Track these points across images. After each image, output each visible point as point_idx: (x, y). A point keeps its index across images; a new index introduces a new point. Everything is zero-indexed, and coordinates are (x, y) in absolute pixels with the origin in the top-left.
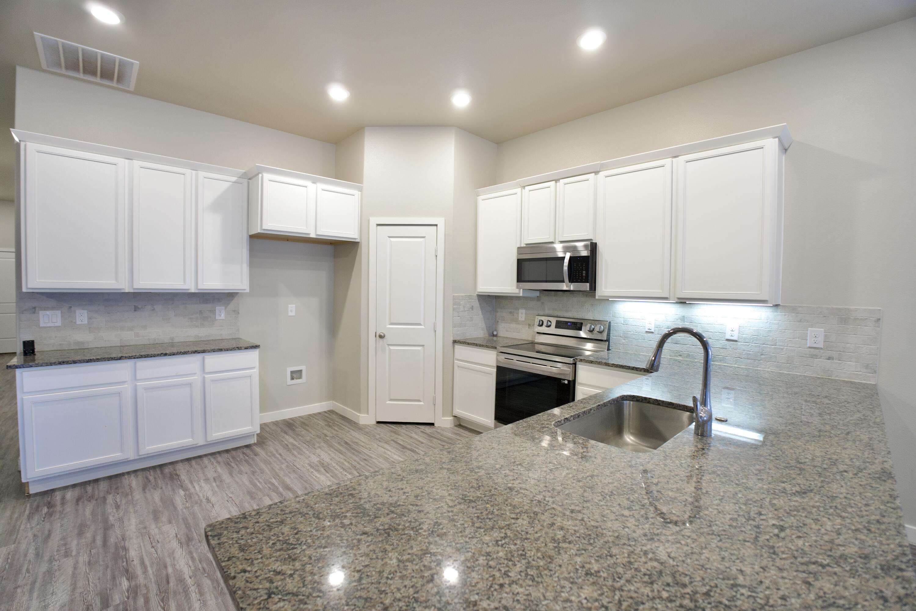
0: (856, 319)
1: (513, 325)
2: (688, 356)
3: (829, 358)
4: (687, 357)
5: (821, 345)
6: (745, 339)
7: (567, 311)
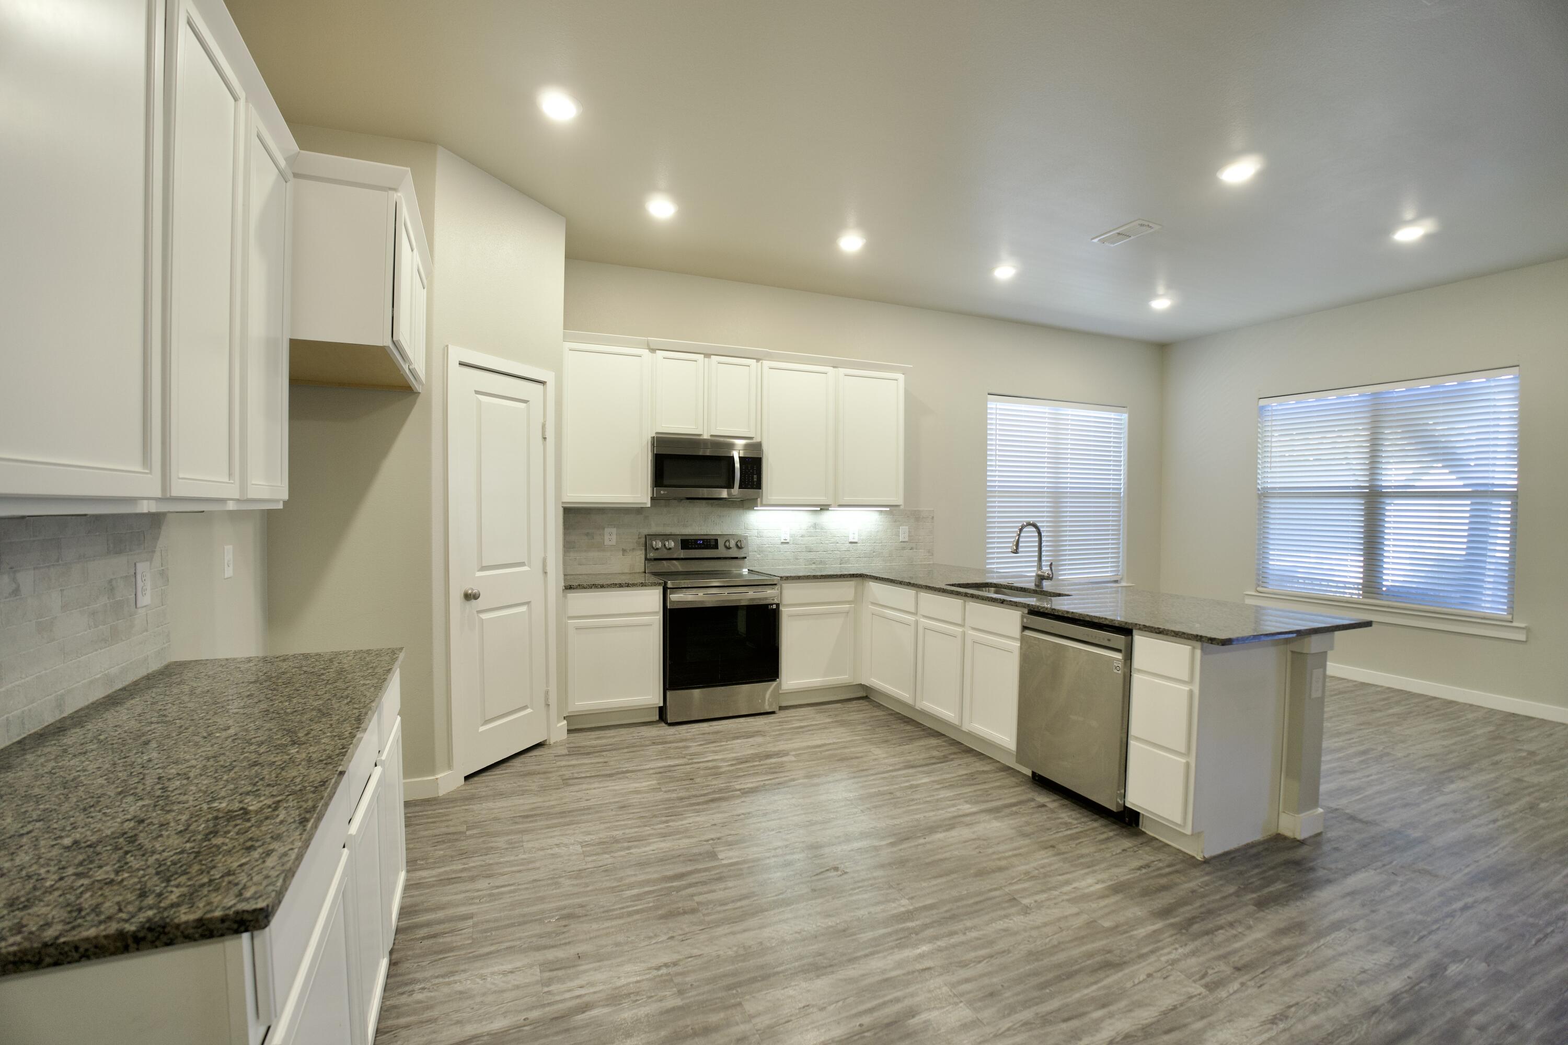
0: (923, 518)
1: (594, 554)
2: (821, 562)
3: (912, 549)
4: (819, 564)
5: (906, 539)
6: (862, 540)
7: (685, 526)
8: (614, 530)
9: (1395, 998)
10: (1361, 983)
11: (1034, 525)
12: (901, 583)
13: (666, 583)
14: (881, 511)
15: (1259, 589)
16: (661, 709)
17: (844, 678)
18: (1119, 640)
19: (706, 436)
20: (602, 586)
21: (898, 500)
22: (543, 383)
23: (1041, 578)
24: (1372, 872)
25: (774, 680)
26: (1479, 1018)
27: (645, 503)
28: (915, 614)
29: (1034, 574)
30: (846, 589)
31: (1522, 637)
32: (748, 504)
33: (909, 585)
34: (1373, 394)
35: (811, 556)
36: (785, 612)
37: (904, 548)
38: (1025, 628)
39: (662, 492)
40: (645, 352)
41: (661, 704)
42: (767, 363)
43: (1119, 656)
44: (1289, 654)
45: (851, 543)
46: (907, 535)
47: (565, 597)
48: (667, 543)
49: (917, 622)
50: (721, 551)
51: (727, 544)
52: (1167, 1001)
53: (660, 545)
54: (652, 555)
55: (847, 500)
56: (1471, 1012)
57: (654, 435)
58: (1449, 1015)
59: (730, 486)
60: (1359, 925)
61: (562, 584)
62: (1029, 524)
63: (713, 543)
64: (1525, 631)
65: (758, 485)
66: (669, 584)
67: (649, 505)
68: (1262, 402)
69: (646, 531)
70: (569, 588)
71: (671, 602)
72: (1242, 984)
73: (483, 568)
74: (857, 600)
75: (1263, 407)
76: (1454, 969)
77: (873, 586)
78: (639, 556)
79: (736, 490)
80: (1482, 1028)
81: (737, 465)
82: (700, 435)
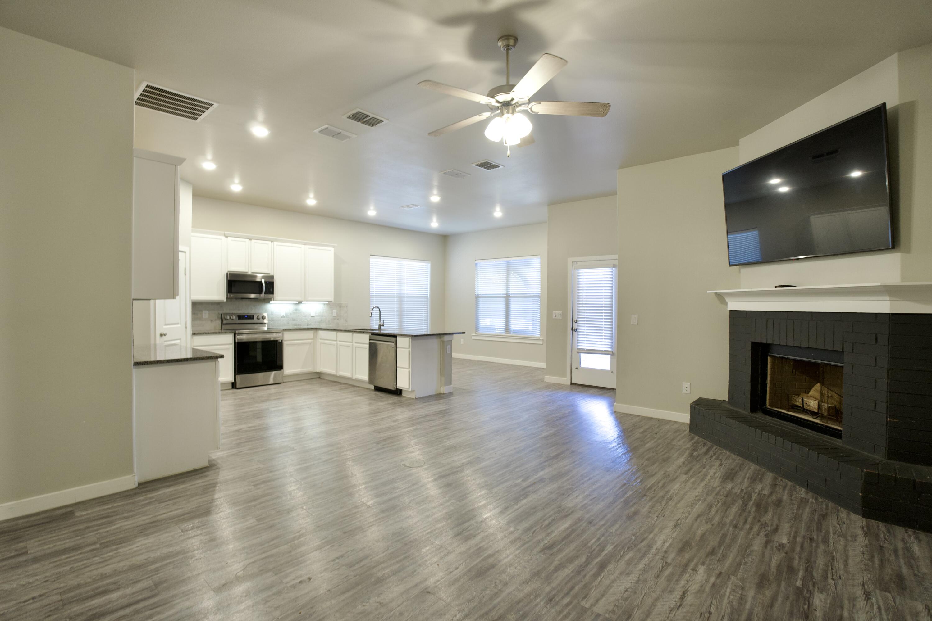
8: (207, 312)
11: (378, 308)
12: (331, 330)
13: (235, 332)
14: (325, 304)
15: (477, 333)
16: (233, 383)
17: (309, 369)
18: (393, 339)
19: (249, 273)
20: (208, 333)
21: (332, 299)
22: (185, 252)
23: (380, 326)
25: (281, 370)
27: (224, 300)
28: (337, 341)
29: (378, 324)
30: (310, 334)
32: (268, 301)
33: (334, 330)
34: (507, 261)
35: (295, 322)
36: (285, 343)
37: (334, 319)
38: (370, 340)
39: (231, 296)
40: (223, 238)
41: (233, 381)
42: (275, 243)
43: (393, 344)
44: (441, 341)
45: (312, 317)
46: (336, 313)
47: (192, 338)
48: (232, 317)
49: (337, 344)
50: (255, 320)
51: (258, 317)
53: (228, 318)
54: (225, 322)
55: (310, 299)
57: (227, 272)
59: (260, 292)
61: (191, 333)
62: (376, 307)
63: (252, 317)
65: (272, 293)
66: (237, 332)
67: (225, 301)
68: (477, 262)
69: (221, 312)
70: (194, 334)
71: (238, 339)
73: (166, 325)
74: (314, 338)
75: (476, 264)
77: (321, 332)
78: (219, 322)
79: (263, 295)
81: (264, 284)
82: (247, 272)
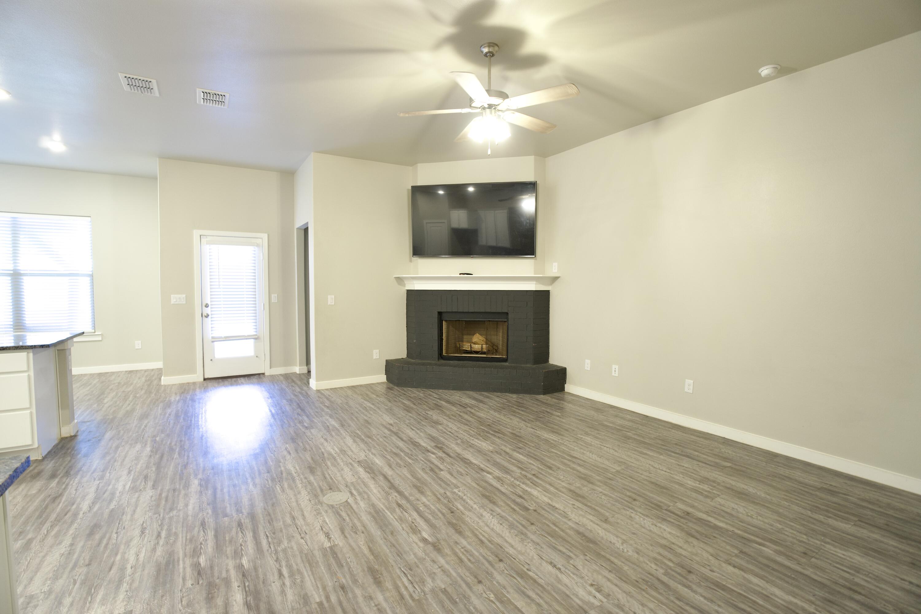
9: (152, 451)
10: (140, 454)
24: (110, 432)
26: (173, 444)
31: (100, 339)
52: (93, 489)
56: (170, 444)
58: (167, 447)
60: (123, 444)
64: (101, 336)
72: (110, 473)
76: (158, 439)
80: (176, 445)
